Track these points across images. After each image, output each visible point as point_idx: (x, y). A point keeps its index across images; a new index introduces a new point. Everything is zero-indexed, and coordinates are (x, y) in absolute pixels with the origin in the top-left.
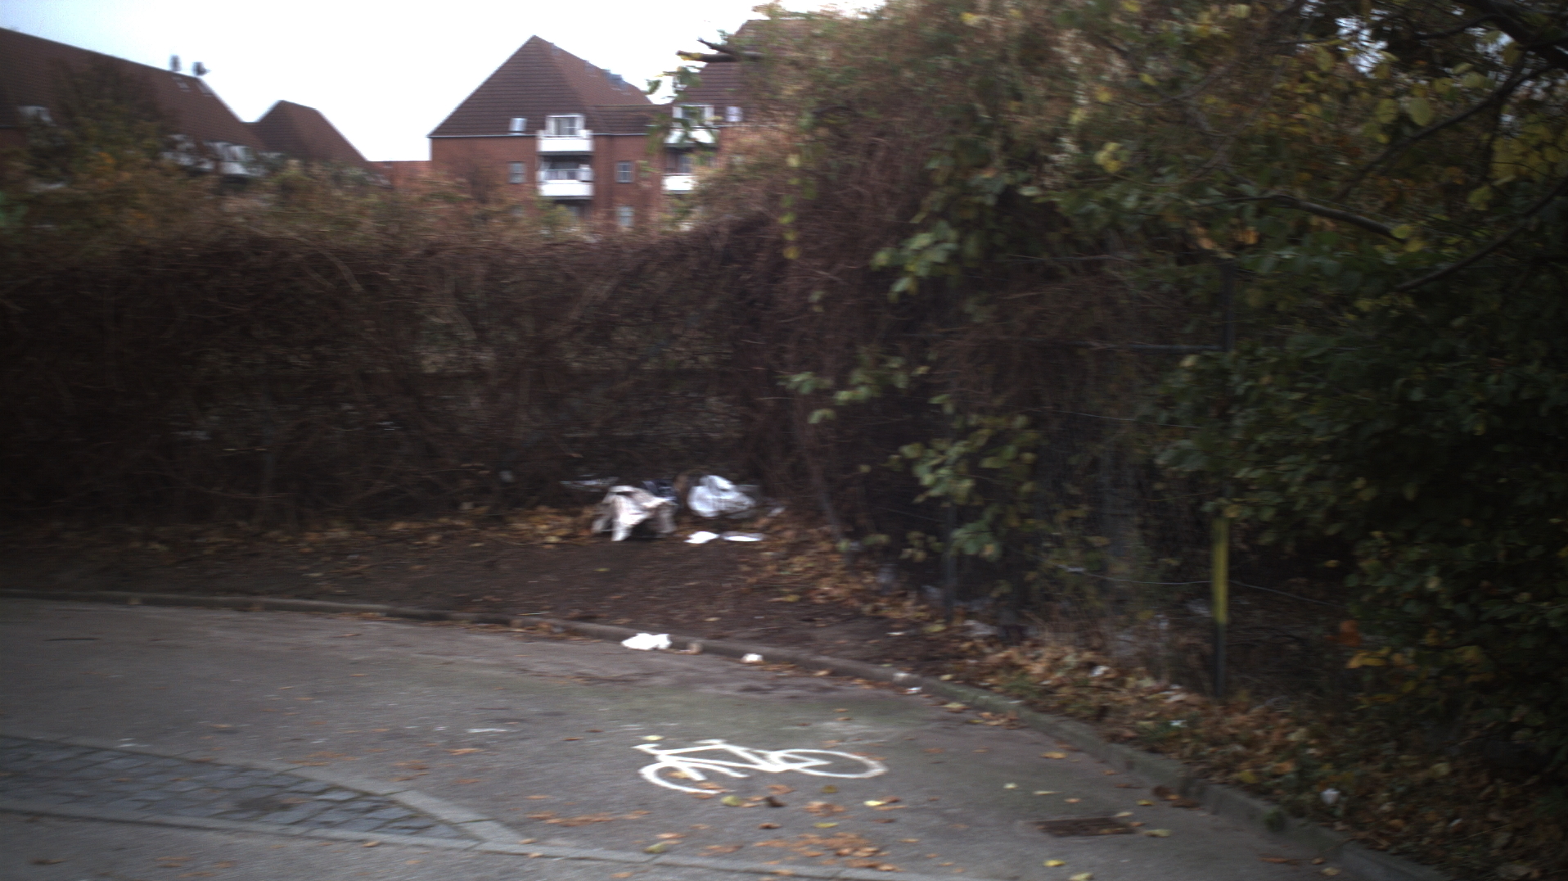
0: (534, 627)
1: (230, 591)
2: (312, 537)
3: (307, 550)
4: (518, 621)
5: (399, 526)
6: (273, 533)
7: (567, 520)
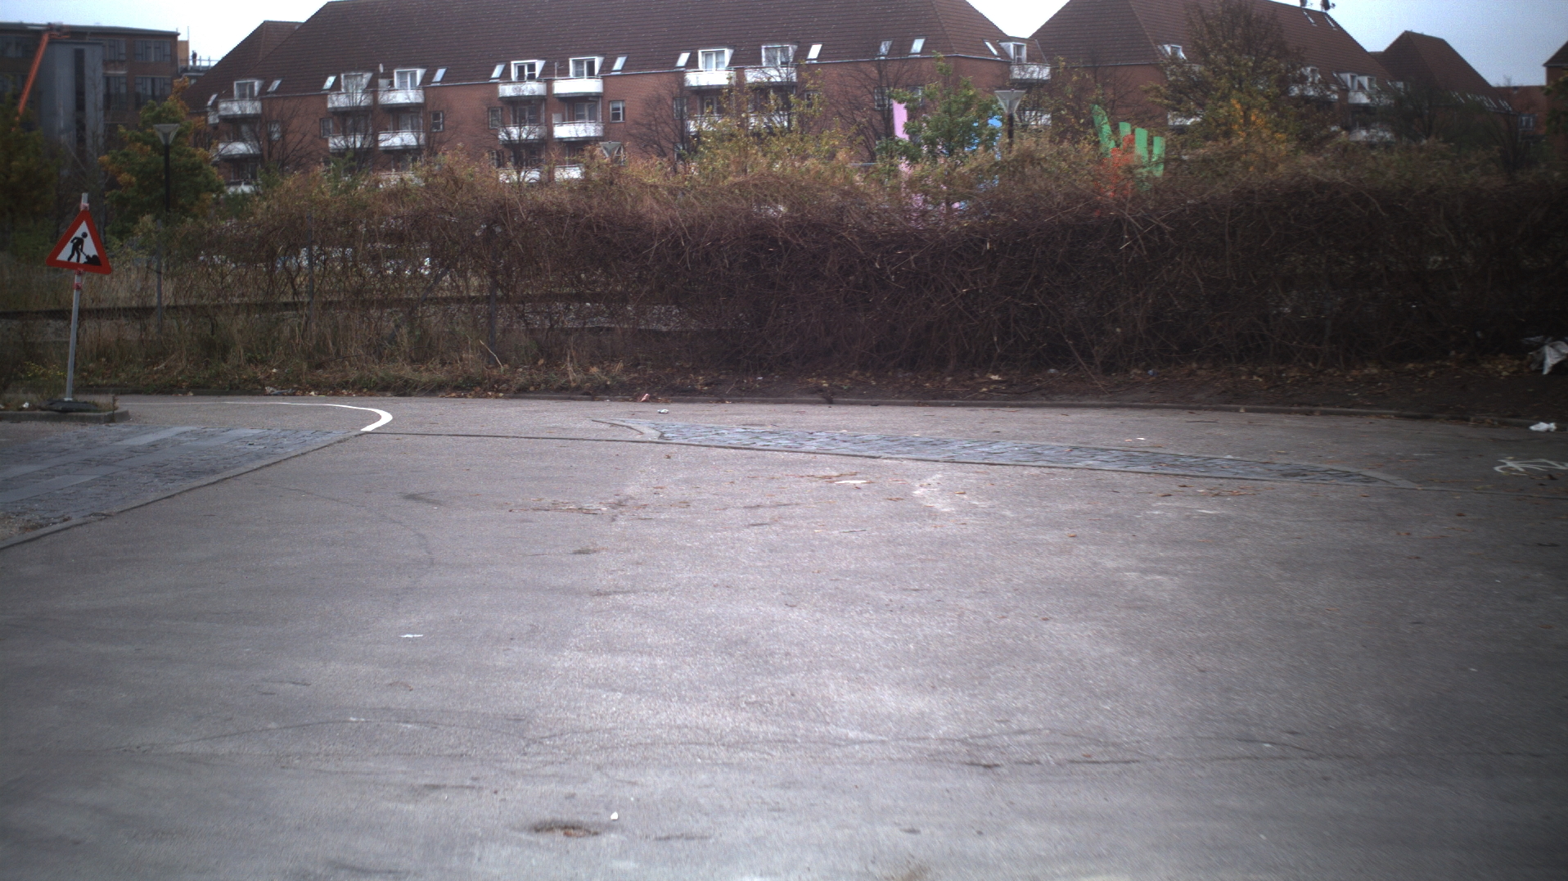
0: (1483, 421)
1: (1300, 404)
2: (1354, 372)
3: (1351, 380)
4: (1472, 418)
5: (1410, 366)
6: (1331, 370)
7: (1517, 362)
